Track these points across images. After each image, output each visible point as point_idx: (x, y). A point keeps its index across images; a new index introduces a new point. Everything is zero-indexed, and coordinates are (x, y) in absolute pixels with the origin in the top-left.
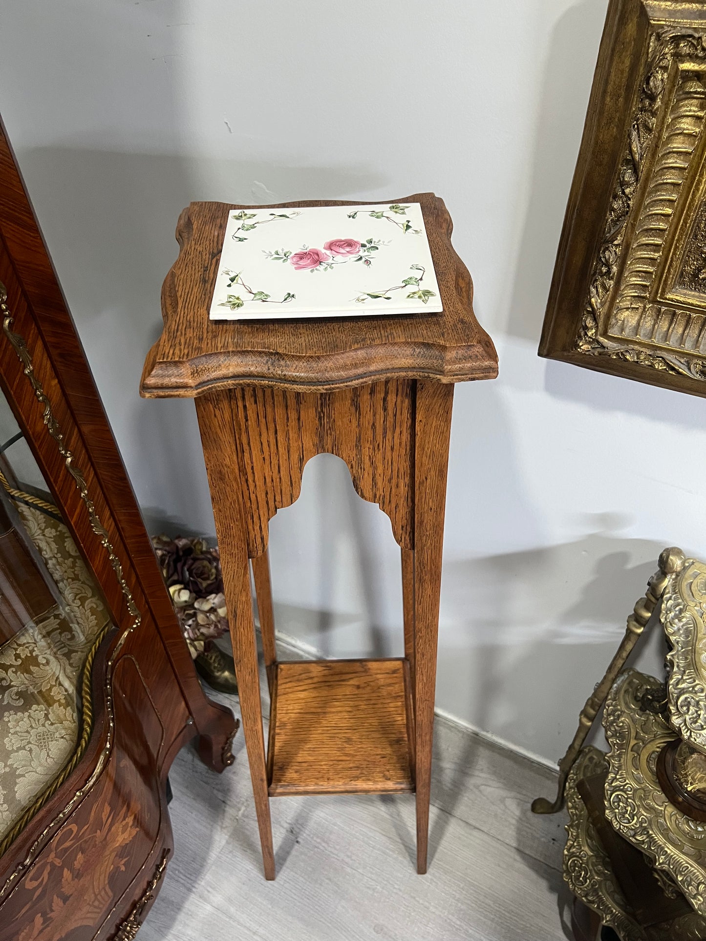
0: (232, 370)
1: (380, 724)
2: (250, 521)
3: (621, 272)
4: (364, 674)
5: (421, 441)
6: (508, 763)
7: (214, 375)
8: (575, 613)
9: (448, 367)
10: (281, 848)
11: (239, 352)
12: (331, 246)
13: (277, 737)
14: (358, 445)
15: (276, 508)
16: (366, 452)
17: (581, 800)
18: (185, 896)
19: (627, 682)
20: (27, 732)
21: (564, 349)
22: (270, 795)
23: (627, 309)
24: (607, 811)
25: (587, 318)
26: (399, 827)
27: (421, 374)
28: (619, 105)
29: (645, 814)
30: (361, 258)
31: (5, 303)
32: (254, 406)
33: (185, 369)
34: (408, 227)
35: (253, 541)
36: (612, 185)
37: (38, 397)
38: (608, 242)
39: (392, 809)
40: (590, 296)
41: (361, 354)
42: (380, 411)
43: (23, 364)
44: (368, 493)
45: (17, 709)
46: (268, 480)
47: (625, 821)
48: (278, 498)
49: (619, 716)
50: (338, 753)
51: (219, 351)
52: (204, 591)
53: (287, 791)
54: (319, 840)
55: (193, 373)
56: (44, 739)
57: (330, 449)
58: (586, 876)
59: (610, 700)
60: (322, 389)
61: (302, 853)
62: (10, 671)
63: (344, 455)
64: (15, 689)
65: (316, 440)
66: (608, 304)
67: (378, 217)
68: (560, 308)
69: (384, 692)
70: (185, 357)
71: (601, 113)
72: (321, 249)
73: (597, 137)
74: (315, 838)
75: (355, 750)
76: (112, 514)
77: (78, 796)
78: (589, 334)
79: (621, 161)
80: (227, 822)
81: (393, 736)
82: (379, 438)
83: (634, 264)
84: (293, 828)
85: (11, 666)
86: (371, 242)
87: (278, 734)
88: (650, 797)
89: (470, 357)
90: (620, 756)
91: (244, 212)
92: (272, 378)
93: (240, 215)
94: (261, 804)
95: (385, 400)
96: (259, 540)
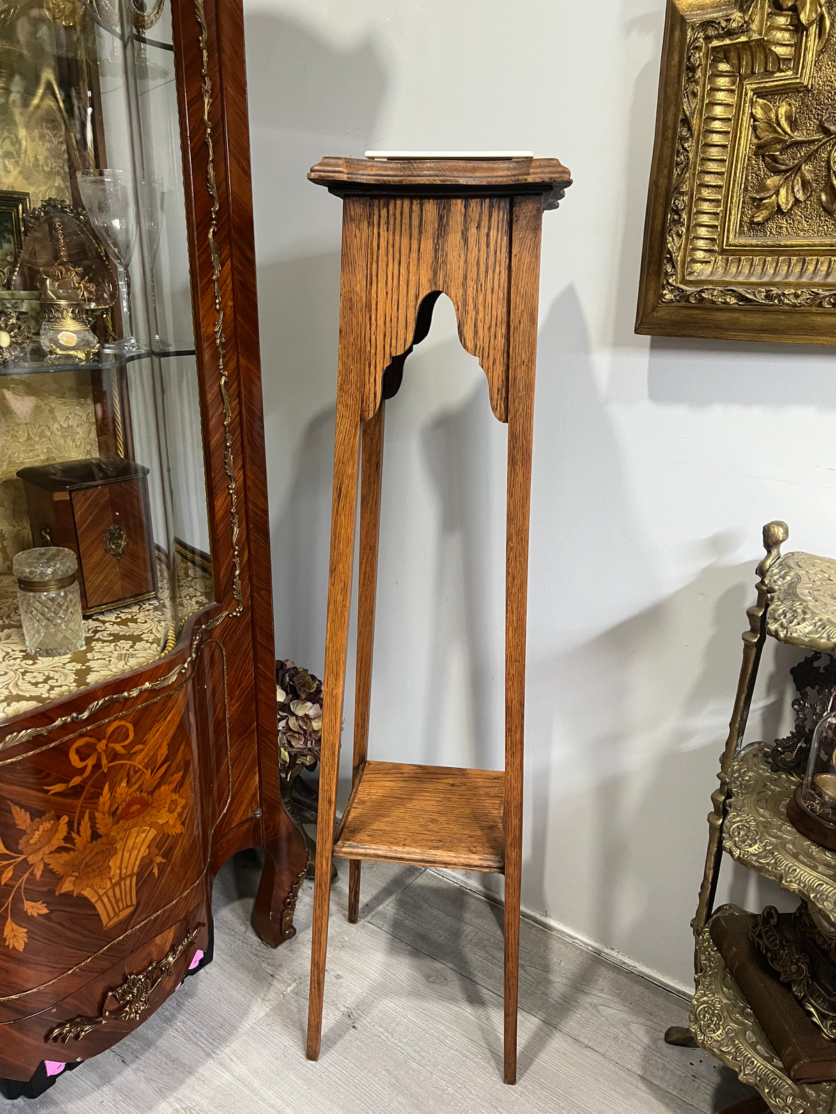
0: (375, 171)
1: (473, 813)
2: (367, 370)
3: (690, 218)
4: (461, 776)
5: (516, 279)
7: (361, 172)
9: (532, 171)
10: (331, 1030)
14: (464, 285)
16: (470, 291)
21: (653, 309)
23: (702, 261)
25: (666, 265)
26: (486, 1033)
28: (675, 87)
29: (770, 839)
32: (386, 234)
33: (342, 163)
35: (367, 397)
37: (216, 304)
40: (667, 243)
42: (483, 246)
43: (213, 270)
44: (470, 344)
45: (106, 641)
46: (388, 318)
47: (746, 847)
48: (394, 341)
49: (745, 772)
50: (419, 829)
52: (301, 697)
54: (380, 1030)
55: (347, 166)
58: (718, 1024)
59: (736, 762)
61: (357, 1039)
62: (107, 623)
63: (454, 298)
64: (108, 632)
65: (431, 274)
66: (682, 250)
69: (482, 792)
74: (376, 1027)
75: (439, 829)
76: (244, 466)
78: (671, 281)
79: (678, 126)
80: (272, 995)
81: (485, 823)
82: (482, 277)
84: (351, 1013)
85: (110, 621)
88: (778, 829)
96: (372, 396)
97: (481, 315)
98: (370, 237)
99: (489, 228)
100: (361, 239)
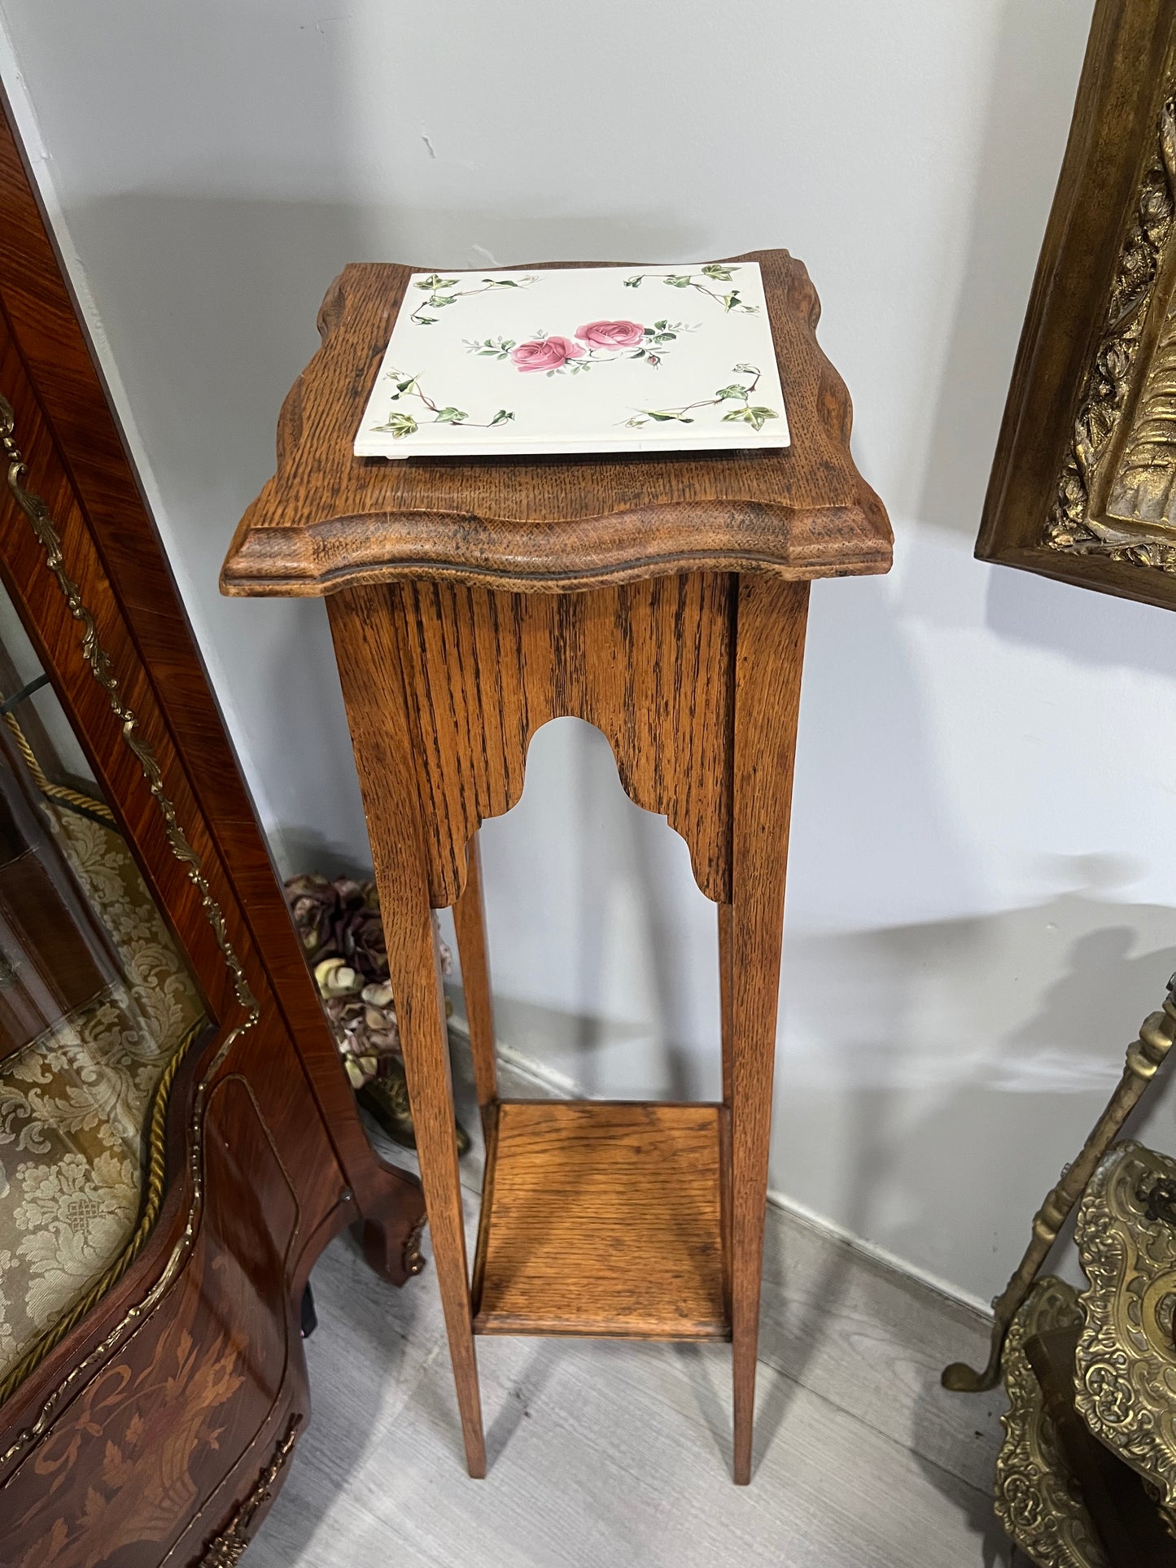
0: (390, 548)
1: (674, 1217)
2: (433, 840)
3: (1136, 394)
4: (648, 1128)
5: (746, 699)
6: (903, 1298)
7: (356, 556)
8: (1029, 1038)
9: (794, 550)
10: (497, 1422)
11: (403, 514)
12: (588, 333)
13: (492, 1231)
14: (629, 705)
15: (480, 818)
16: (643, 716)
17: (1031, 1372)
18: (329, 1495)
19: (1122, 1165)
20: (54, 1199)
21: (1023, 544)
22: (474, 1331)
23: (1146, 467)
24: (1078, 1398)
25: (1067, 483)
27: (744, 562)
28: (1141, 68)
29: (1149, 1407)
30: (642, 353)
31: (12, 435)
32: (437, 622)
33: (303, 544)
34: (734, 301)
35: (439, 877)
36: (1125, 223)
37: (73, 609)
38: (1111, 334)
39: (694, 1366)
40: (1075, 440)
41: (631, 521)
42: (669, 638)
43: (44, 550)
44: (647, 796)
45: (39, 1160)
46: (465, 765)
47: (1112, 1418)
48: (483, 799)
49: (1106, 1227)
50: (598, 1265)
51: (366, 511)
52: (379, 972)
53: (506, 1326)
54: (563, 1414)
55: (316, 552)
56: (81, 1213)
57: (577, 710)
58: (1035, 1510)
59: (1090, 1195)
60: (555, 586)
61: (533, 1434)
62: (32, 1093)
63: (603, 722)
64: (38, 1125)
65: (551, 691)
66: (1108, 456)
67: (679, 285)
68: (1016, 467)
69: (683, 1161)
70: (303, 521)
71: (1106, 86)
72: (570, 336)
73: (1097, 133)
74: (557, 1410)
75: (627, 1262)
76: (208, 826)
77: (132, 1317)
78: (1072, 513)
79: (1141, 177)
80: (408, 1371)
81: (695, 1239)
82: (668, 692)
83: (1163, 380)
84: (520, 1390)
85: (35, 1085)
86: (664, 327)
87: (495, 1225)
88: (1160, 1377)
89: (840, 530)
90: (1105, 1298)
91: (437, 276)
92: (464, 564)
93: (430, 281)
94: (458, 1346)
95: (678, 616)
96: (449, 877)
97: (669, 752)
98: (400, 643)
99: (682, 604)
100: (379, 644)
